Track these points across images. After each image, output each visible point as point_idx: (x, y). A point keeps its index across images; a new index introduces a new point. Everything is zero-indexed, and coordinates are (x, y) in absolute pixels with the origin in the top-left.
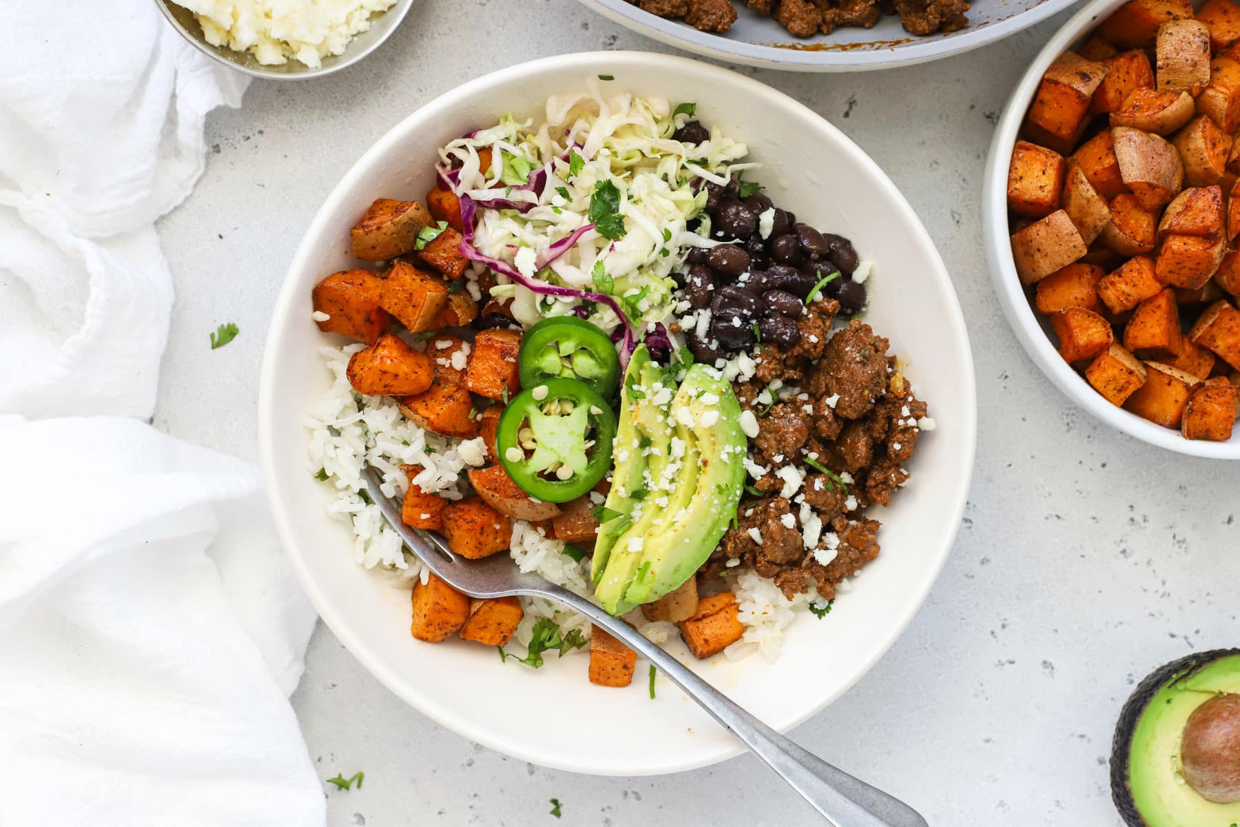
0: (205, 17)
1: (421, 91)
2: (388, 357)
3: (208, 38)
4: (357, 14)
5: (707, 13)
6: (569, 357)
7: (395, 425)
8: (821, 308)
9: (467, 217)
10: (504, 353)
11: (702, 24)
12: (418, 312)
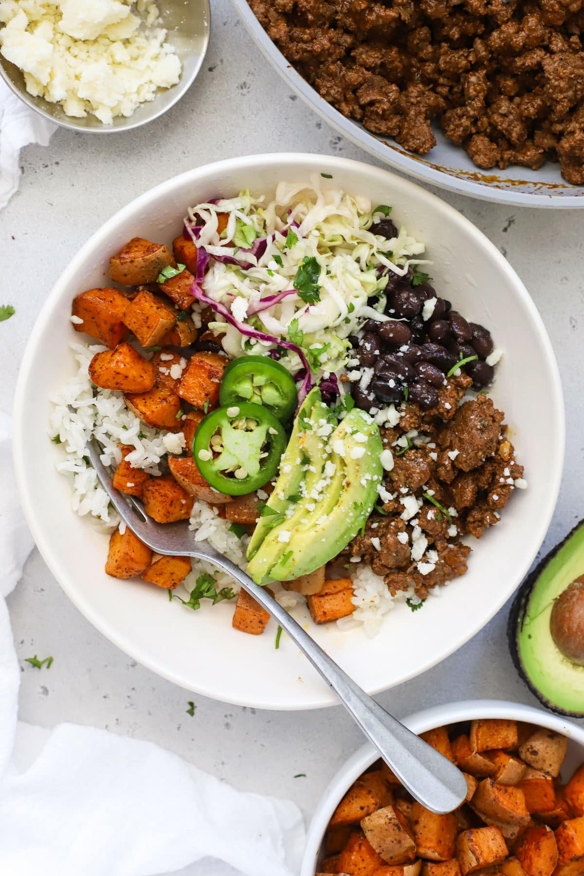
0: (29, 73)
1: (184, 153)
2: (122, 362)
3: (28, 89)
4: (146, 86)
5: (413, 137)
6: (260, 388)
7: (119, 412)
8: (458, 382)
9: (200, 266)
10: (211, 375)
11: (407, 145)
12: (150, 332)
